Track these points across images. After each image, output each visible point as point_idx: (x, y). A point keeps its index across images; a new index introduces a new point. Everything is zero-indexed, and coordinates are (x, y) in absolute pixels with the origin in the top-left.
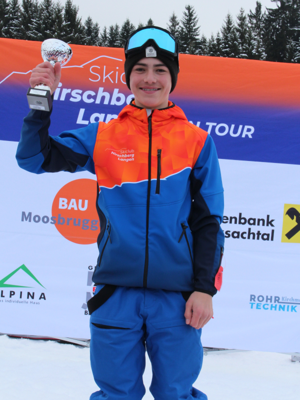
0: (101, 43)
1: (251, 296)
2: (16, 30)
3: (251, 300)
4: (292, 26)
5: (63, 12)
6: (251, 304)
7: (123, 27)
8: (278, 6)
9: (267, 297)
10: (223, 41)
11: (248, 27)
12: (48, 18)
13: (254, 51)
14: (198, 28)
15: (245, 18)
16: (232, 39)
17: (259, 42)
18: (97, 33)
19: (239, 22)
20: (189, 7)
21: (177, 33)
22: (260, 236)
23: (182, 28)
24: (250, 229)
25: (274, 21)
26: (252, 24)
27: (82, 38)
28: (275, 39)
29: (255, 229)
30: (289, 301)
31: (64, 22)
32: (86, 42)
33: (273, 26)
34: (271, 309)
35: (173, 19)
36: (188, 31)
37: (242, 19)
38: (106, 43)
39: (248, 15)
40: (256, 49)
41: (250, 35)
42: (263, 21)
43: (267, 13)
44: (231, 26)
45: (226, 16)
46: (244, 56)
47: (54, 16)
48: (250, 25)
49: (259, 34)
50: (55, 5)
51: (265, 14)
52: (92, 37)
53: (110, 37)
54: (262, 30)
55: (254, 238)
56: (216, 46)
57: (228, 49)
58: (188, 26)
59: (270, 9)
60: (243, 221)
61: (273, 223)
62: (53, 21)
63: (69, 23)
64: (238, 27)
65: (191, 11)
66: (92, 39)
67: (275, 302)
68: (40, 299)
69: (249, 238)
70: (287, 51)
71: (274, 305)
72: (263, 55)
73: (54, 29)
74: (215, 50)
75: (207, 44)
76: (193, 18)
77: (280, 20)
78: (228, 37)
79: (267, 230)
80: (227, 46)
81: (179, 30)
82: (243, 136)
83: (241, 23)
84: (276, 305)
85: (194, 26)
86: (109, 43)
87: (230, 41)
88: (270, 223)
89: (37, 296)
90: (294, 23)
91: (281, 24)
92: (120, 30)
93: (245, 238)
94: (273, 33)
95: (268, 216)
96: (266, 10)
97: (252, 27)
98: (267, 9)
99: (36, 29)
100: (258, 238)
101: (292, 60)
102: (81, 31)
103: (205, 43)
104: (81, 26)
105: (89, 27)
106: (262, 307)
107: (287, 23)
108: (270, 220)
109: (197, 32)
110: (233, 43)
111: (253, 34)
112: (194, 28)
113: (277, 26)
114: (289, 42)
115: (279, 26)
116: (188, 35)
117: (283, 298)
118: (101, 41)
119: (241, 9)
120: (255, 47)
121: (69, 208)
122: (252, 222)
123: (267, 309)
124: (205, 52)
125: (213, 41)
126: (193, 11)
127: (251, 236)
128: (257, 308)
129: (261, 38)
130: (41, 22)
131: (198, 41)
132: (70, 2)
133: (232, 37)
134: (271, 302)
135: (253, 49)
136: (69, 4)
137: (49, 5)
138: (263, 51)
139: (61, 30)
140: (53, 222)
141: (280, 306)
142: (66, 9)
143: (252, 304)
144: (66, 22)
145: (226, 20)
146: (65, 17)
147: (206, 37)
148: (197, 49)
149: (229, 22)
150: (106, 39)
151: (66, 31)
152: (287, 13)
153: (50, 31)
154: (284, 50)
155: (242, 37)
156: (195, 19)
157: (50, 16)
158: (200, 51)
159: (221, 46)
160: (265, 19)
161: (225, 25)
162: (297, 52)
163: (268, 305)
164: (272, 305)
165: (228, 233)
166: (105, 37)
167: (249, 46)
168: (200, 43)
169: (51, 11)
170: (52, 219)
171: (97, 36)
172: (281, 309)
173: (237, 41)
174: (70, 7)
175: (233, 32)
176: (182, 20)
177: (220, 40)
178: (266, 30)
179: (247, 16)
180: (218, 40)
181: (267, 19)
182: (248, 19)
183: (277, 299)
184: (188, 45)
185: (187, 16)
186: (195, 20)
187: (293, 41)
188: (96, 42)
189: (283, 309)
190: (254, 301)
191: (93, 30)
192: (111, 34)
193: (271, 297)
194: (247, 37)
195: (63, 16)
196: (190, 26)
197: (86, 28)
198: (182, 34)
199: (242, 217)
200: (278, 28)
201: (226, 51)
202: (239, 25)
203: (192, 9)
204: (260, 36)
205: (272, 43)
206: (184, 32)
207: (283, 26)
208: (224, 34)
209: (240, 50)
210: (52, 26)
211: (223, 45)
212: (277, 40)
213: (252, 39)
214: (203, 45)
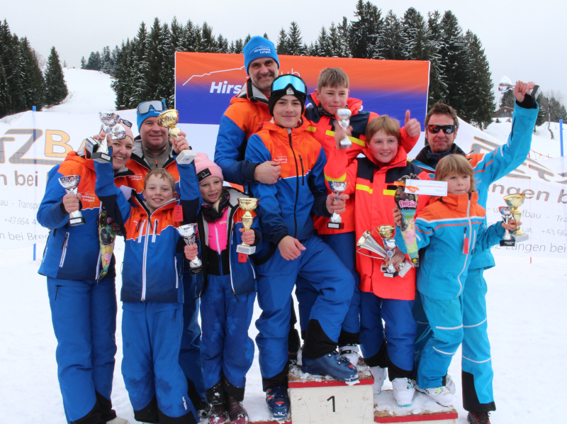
2: (168, 47)
4: (370, 34)
5: (202, 32)
7: (245, 40)
8: (359, 20)
10: (320, 47)
11: (338, 36)
12: (191, 37)
13: (343, 54)
14: (300, 39)
15: (335, 29)
16: (326, 45)
17: (346, 47)
18: (226, 46)
19: (331, 32)
20: (294, 23)
23: (289, 39)
25: (357, 30)
26: (341, 33)
27: (216, 50)
33: (356, 34)
35: (282, 33)
37: (333, 30)
38: (233, 53)
39: (338, 27)
40: (344, 52)
41: (339, 42)
42: (349, 31)
43: (351, 25)
44: (325, 36)
45: (322, 28)
47: (194, 35)
48: (339, 34)
49: (346, 41)
53: (236, 48)
54: (348, 37)
56: (315, 51)
58: (293, 37)
59: (353, 22)
62: (195, 39)
63: (206, 39)
65: (295, 26)
66: (223, 50)
70: (368, 52)
72: (350, 55)
74: (314, 53)
77: (361, 29)
78: (323, 44)
80: (323, 50)
81: (287, 40)
83: (333, 33)
85: (298, 37)
87: (325, 47)
90: (371, 31)
92: (243, 42)
94: (356, 39)
97: (340, 36)
98: (351, 22)
99: (183, 46)
102: (215, 46)
103: (307, 49)
104: (214, 42)
105: (221, 42)
107: (366, 32)
110: (327, 48)
111: (342, 41)
113: (359, 34)
114: (368, 46)
115: (361, 34)
116: (293, 44)
118: (230, 51)
119: (332, 22)
120: (344, 50)
124: (307, 55)
125: (313, 47)
126: (297, 25)
129: (348, 44)
130: (186, 40)
131: (301, 48)
135: (342, 52)
136: (205, 25)
137: (191, 28)
138: (350, 53)
139: (200, 45)
142: (203, 30)
144: (204, 39)
145: (321, 31)
149: (324, 33)
151: (204, 46)
152: (366, 24)
153: (193, 46)
154: (365, 52)
155: (334, 43)
156: (298, 31)
157: (192, 35)
161: (321, 35)
162: (375, 53)
166: (232, 49)
167: (339, 50)
169: (192, 31)
171: (227, 48)
173: (330, 46)
174: (206, 28)
175: (327, 40)
176: (289, 33)
177: (318, 46)
178: (351, 37)
180: (316, 46)
181: (351, 29)
182: (337, 30)
184: (294, 51)
185: (293, 30)
187: (371, 44)
188: (226, 52)
191: (224, 44)
192: (237, 46)
194: (338, 44)
195: (201, 35)
196: (295, 37)
197: (219, 42)
198: (289, 43)
200: (360, 36)
201: (323, 54)
202: (331, 35)
205: (355, 47)
207: (364, 34)
209: (333, 53)
210: (193, 42)
211: (320, 50)
212: (360, 45)
213: (341, 45)
214: (305, 51)
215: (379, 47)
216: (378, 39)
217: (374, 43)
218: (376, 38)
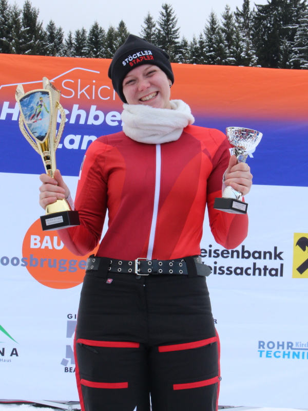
0: (66, 51)
1: (260, 342)
3: (259, 348)
4: (285, 24)
5: (21, 16)
6: (259, 352)
7: (91, 32)
8: (269, 2)
9: (278, 343)
10: (207, 44)
11: (235, 27)
13: (243, 55)
14: (177, 30)
15: (231, 16)
16: (217, 41)
17: (248, 44)
18: (60, 39)
19: (224, 21)
20: (167, 5)
21: (154, 36)
22: (268, 272)
23: (160, 31)
24: (255, 264)
25: (264, 18)
26: (240, 23)
27: (43, 45)
28: (266, 39)
29: (261, 263)
30: (304, 347)
31: (23, 27)
32: (48, 50)
33: (264, 25)
34: (284, 357)
35: (149, 20)
36: (166, 33)
37: (228, 18)
38: (72, 50)
39: (235, 13)
40: (245, 52)
41: (238, 36)
42: (252, 20)
43: (256, 10)
44: (215, 27)
45: (210, 14)
46: (232, 60)
47: (10, 21)
48: (237, 24)
49: (248, 35)
50: (12, 8)
51: (254, 11)
52: (55, 43)
53: (76, 43)
54: (251, 29)
55: (260, 274)
56: (199, 50)
57: (213, 53)
58: (166, 28)
59: (259, 6)
60: (246, 255)
61: (281, 256)
62: (10, 27)
63: (28, 28)
64: (223, 27)
65: (169, 10)
66: (55, 46)
67: (288, 349)
68: (11, 355)
69: (254, 274)
70: (281, 53)
71: (287, 353)
72: (253, 58)
73: (10, 35)
74: (198, 55)
75: (189, 48)
76: (171, 18)
77: (271, 17)
78: (212, 39)
79: (274, 264)
80: (212, 49)
81: (156, 33)
83: (227, 22)
84: (289, 352)
85: (173, 27)
86: (75, 50)
87: (215, 44)
88: (278, 256)
89: (8, 352)
90: (288, 21)
91: (272, 22)
92: (87, 35)
93: (249, 275)
94: (264, 33)
95: (276, 248)
96: (255, 7)
97: (239, 27)
98: (256, 5)
100: (265, 274)
101: (288, 63)
102: (42, 38)
103: (186, 46)
104: (42, 32)
105: (52, 33)
106: (272, 355)
107: (280, 21)
108: (278, 253)
109: (176, 34)
110: (218, 46)
111: (241, 35)
112: (173, 30)
113: (269, 25)
114: (283, 42)
115: (271, 24)
116: (166, 38)
117: (297, 344)
118: (66, 48)
119: (227, 6)
120: (244, 49)
121: (43, 247)
122: (257, 255)
123: (279, 357)
124: (187, 56)
125: (196, 44)
126: (171, 10)
127: (257, 272)
128: (267, 356)
129: (250, 39)
131: (177, 45)
132: (29, 4)
133: (217, 38)
134: (283, 348)
135: (241, 51)
136: (27, 6)
137: (5, 9)
138: (254, 54)
139: (19, 36)
140: (24, 264)
141: (294, 353)
142: (24, 13)
143: (261, 352)
144: (25, 28)
145: (209, 19)
146: (23, 21)
147: (187, 40)
148: (178, 54)
149: (213, 22)
150: (72, 46)
151: (24, 37)
152: (280, 9)
153: (7, 38)
154: (278, 51)
155: (229, 38)
156: (173, 19)
157: (6, 21)
158: (181, 56)
159: (205, 49)
160: (254, 17)
161: (209, 26)
162: (293, 54)
163: (280, 352)
164: (284, 352)
165: (230, 269)
166: (70, 44)
167: (238, 49)
168: (180, 47)
169: (7, 15)
170: (23, 260)
171: (61, 42)
172: (295, 357)
173: (223, 43)
174: (29, 10)
175: (218, 33)
176: (159, 21)
177: (203, 43)
178: (256, 30)
179: (233, 15)
180: (201, 43)
181: (256, 16)
182: (234, 17)
183: (290, 345)
184: (167, 49)
185: (165, 17)
186: (174, 21)
187: (288, 41)
188: (60, 49)
189: (298, 356)
190: (264, 348)
191: (57, 35)
192: (77, 40)
193: (283, 343)
194: (235, 39)
195: (21, 21)
196: (168, 28)
197: (48, 33)
198: (160, 36)
199: (245, 250)
200: (269, 27)
201: (211, 55)
202: (224, 25)
203: (170, 8)
204: (249, 37)
205: (263, 44)
206: (161, 34)
208: (208, 35)
209: (227, 53)
210: (8, 32)
211: (207, 49)
212: (269, 40)
213: (240, 41)
214: (184, 49)
215: (300, 45)
216: (298, 33)
217: (291, 39)
218: (295, 31)
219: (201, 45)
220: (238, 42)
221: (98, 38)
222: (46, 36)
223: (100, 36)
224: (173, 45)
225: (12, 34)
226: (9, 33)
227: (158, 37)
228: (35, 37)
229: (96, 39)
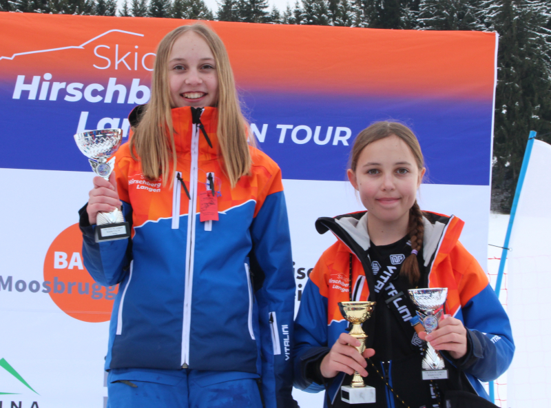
7: (153, 0)
10: (305, 14)
16: (318, 10)
17: (359, 13)
18: (113, 10)
21: (235, 5)
28: (382, 8)
36: (251, 1)
40: (355, 24)
41: (345, 4)
49: (359, 2)
56: (295, 22)
73: (47, 6)
75: (281, 20)
78: (312, 8)
80: (311, 21)
82: (335, 143)
87: (315, 14)
92: (148, 4)
102: (88, 8)
103: (278, 18)
105: (101, 2)
109: (264, 2)
110: (319, 17)
114: (404, 12)
116: (251, 8)
120: (353, 21)
121: (71, 267)
125: (290, 14)
129: (362, 8)
131: (266, 16)
133: (318, 7)
135: (350, 24)
147: (278, 10)
153: (41, 9)
155: (333, 7)
159: (301, 21)
162: (418, 27)
167: (345, 21)
168: (269, 19)
171: (113, 14)
173: (326, 13)
177: (300, 13)
180: (297, 13)
187: (411, 10)
191: (107, 6)
192: (135, 11)
194: (341, 7)
197: (97, 3)
198: (243, 5)
204: (360, 5)
205: (378, 14)
206: (245, 3)
208: (306, 3)
210: (44, 2)
211: (305, 21)
212: (386, 9)
213: (349, 10)
214: (275, 22)
219: (297, 16)
220: (346, 12)
221: (163, 8)
222: (94, 7)
223: (164, 6)
224: (261, 16)
225: (48, 4)
226: (46, 3)
227: (241, 7)
228: (79, 8)
229: (159, 10)
